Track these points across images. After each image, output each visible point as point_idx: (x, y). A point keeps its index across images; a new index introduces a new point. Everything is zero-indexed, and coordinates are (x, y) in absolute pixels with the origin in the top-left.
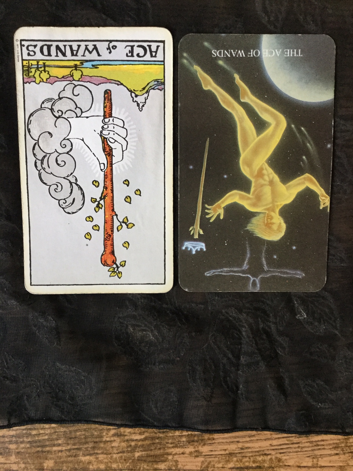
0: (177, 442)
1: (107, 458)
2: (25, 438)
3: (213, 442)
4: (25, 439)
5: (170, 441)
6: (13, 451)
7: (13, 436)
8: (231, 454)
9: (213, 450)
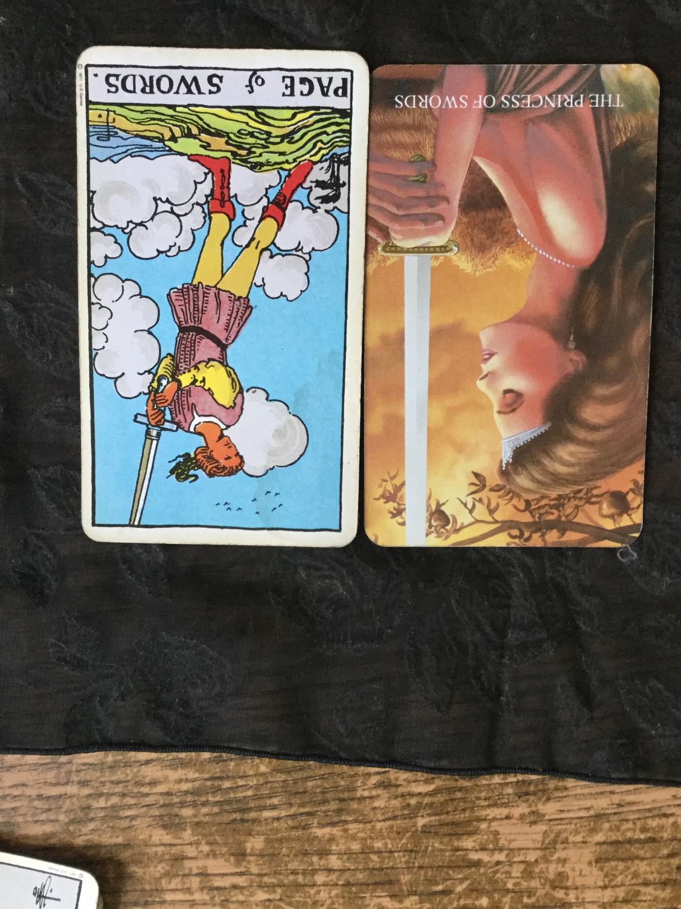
0: (497, 796)
1: (363, 830)
2: (210, 795)
3: (565, 794)
4: (211, 798)
5: (483, 795)
6: (188, 821)
7: (186, 793)
8: (598, 817)
9: (566, 808)
